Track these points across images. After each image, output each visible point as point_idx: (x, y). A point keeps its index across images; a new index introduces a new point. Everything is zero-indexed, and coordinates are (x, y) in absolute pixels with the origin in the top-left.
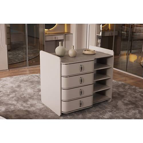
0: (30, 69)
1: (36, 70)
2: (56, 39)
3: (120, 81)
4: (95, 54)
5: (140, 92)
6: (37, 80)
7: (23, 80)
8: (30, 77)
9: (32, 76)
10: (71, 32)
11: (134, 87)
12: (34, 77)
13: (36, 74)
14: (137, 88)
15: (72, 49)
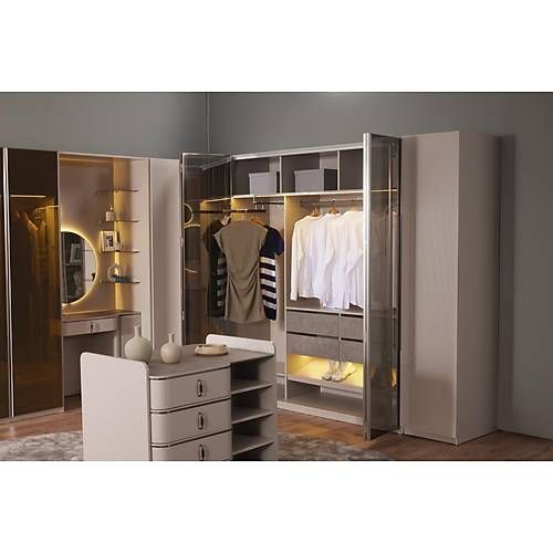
0: (21, 424)
1: (42, 424)
2: (94, 331)
3: (292, 432)
4: (226, 354)
5: (348, 452)
6: (53, 449)
7: (9, 453)
8: (27, 444)
9: (33, 441)
10: (136, 310)
11: (331, 442)
12: (42, 444)
13: (44, 436)
14: (339, 443)
15: (170, 341)
